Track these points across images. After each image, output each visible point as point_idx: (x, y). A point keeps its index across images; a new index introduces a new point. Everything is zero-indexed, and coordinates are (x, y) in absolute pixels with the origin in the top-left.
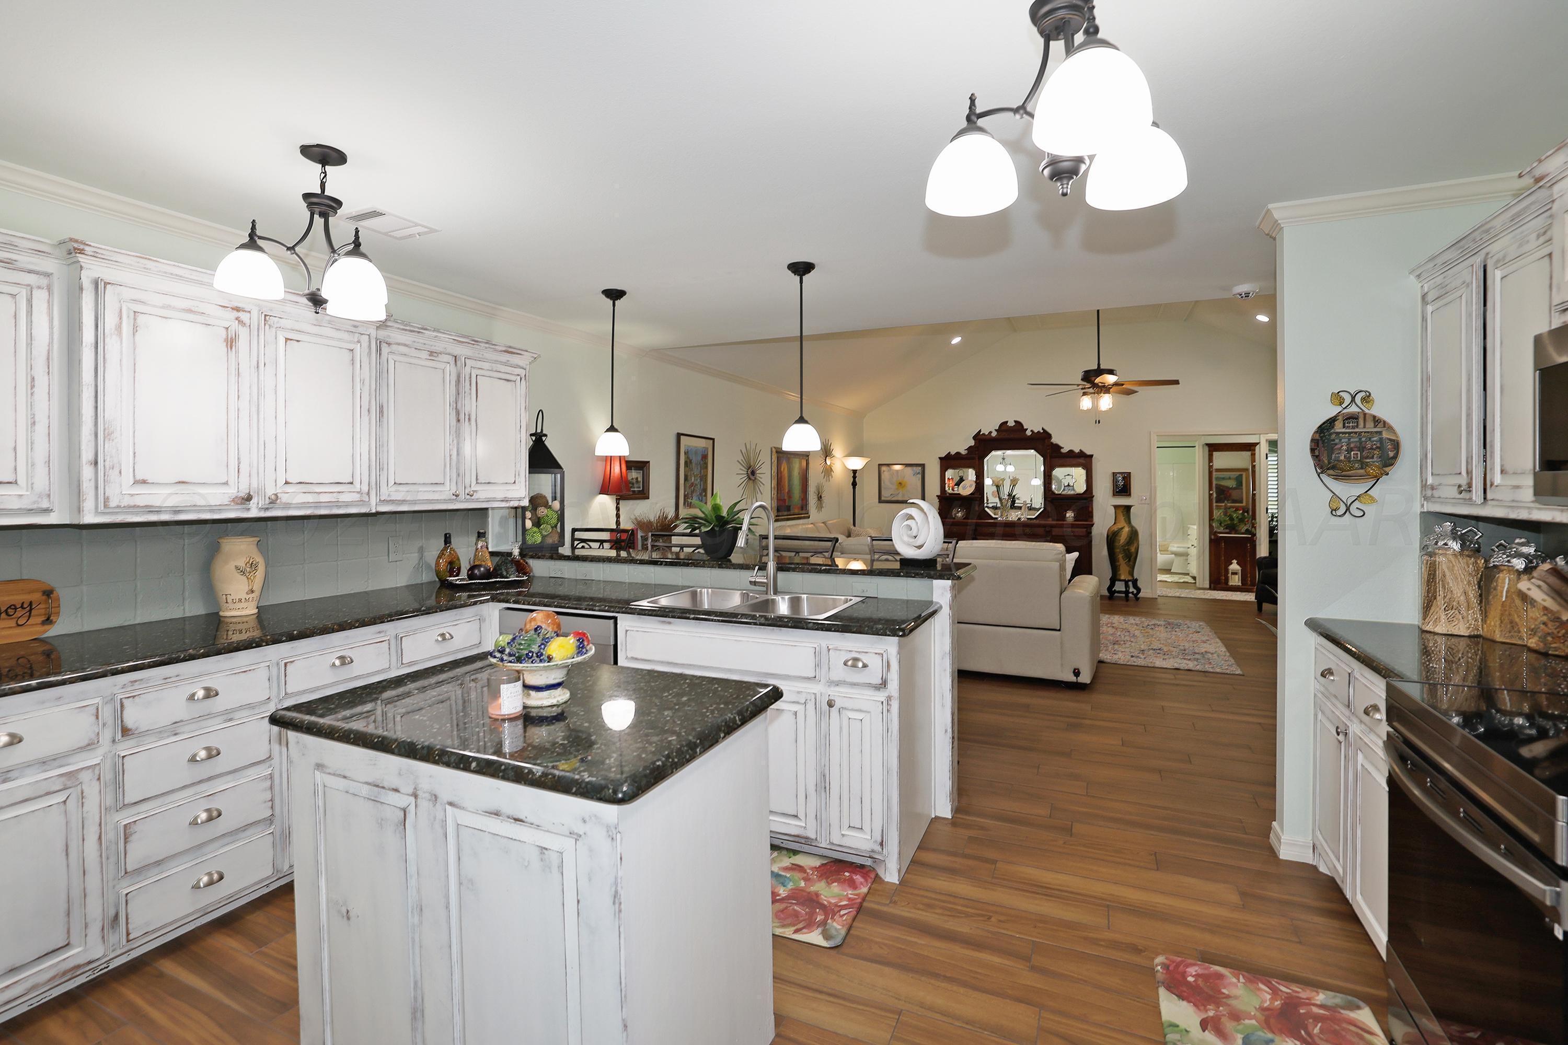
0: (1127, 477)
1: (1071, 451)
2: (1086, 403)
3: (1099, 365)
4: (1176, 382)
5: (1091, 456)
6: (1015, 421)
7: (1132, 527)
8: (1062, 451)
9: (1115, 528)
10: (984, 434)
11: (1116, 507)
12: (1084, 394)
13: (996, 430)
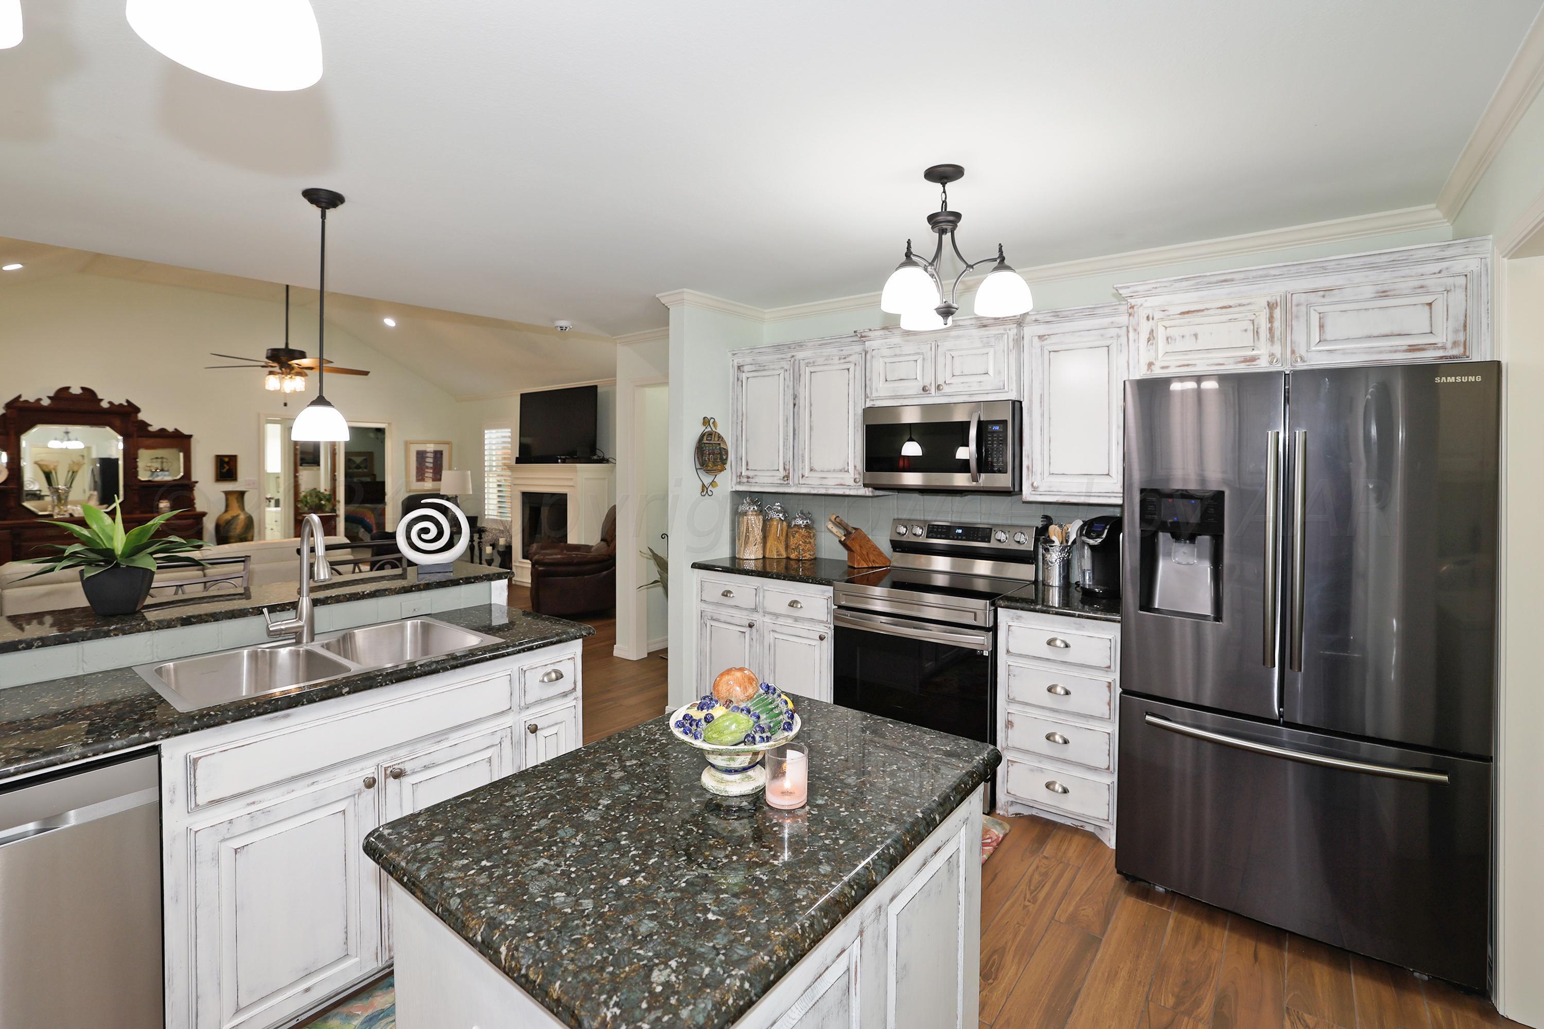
0: (233, 459)
1: (163, 430)
2: (273, 383)
3: (287, 344)
4: (366, 373)
5: (191, 436)
6: (83, 388)
7: (246, 513)
8: (150, 429)
9: (228, 516)
10: (26, 401)
11: (227, 493)
12: (271, 373)
13: (49, 397)
